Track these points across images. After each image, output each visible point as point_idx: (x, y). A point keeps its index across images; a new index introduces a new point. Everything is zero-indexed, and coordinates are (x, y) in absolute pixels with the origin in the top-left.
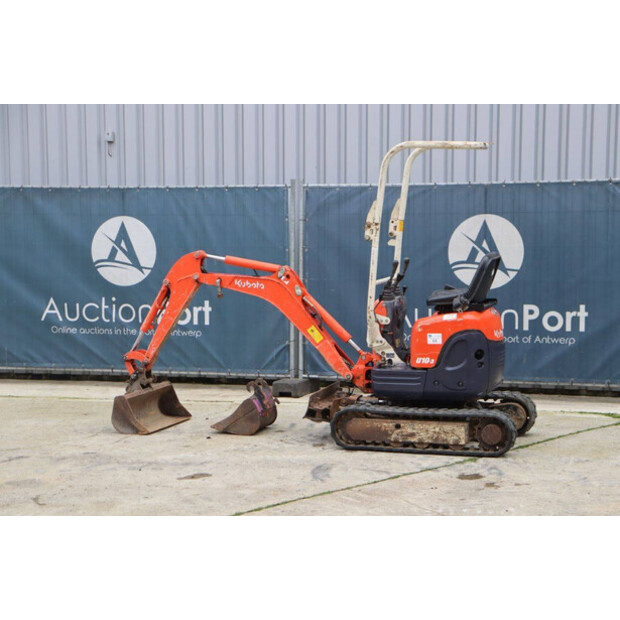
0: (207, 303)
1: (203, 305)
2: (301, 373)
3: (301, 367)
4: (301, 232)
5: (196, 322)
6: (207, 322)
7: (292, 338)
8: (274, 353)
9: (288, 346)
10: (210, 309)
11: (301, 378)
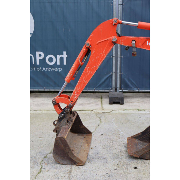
0: (65, 53)
1: (63, 54)
2: (118, 89)
3: (118, 86)
4: (120, 12)
5: (58, 63)
6: (65, 63)
7: (114, 70)
8: (104, 79)
9: (112, 75)
10: (67, 56)
11: (118, 92)
